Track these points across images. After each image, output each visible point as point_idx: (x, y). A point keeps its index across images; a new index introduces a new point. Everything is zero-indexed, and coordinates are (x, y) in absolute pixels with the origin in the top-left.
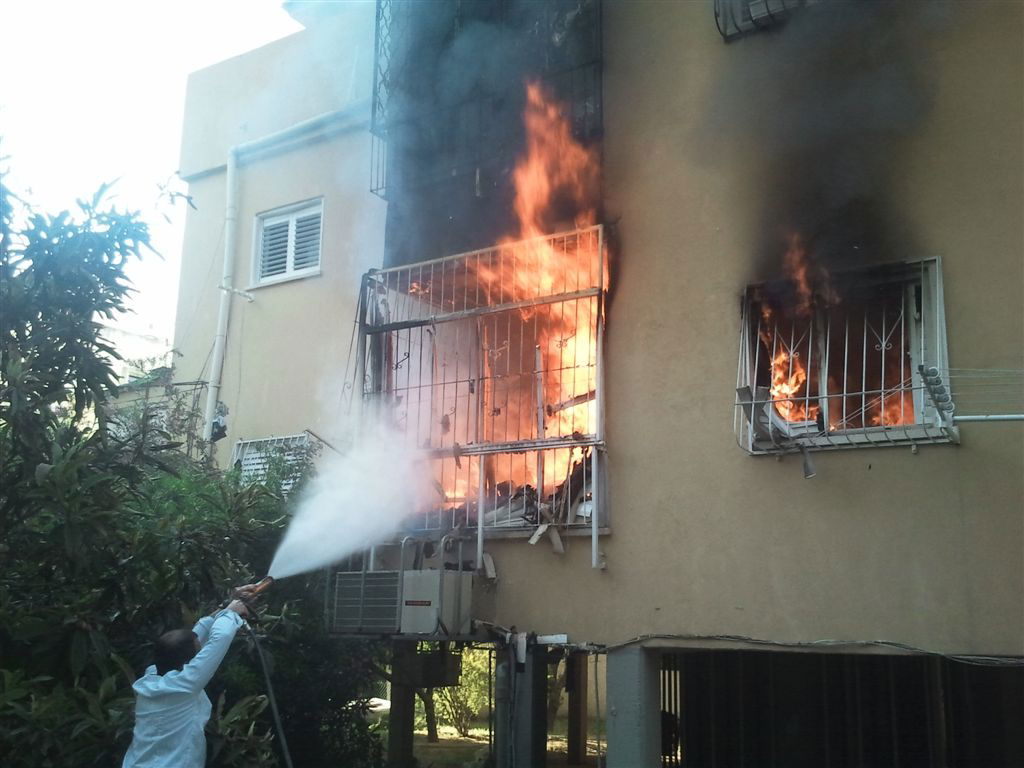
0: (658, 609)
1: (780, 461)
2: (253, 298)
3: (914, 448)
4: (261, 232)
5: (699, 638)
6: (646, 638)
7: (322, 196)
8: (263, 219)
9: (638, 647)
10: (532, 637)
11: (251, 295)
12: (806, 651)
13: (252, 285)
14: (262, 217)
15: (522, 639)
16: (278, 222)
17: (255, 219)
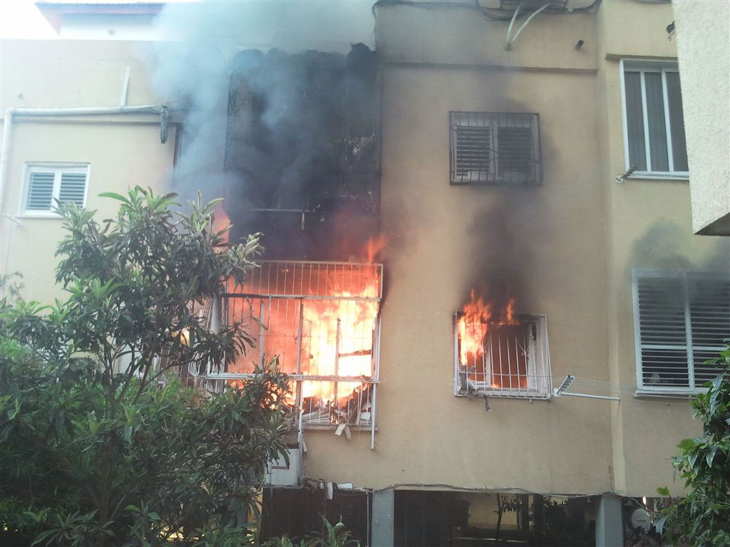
0: (403, 471)
1: (469, 400)
2: (20, 223)
3: (531, 401)
4: (29, 176)
5: (425, 486)
6: (398, 485)
7: (89, 163)
8: (30, 166)
9: (392, 490)
10: (335, 485)
11: (18, 221)
12: (479, 492)
13: (19, 215)
14: (30, 165)
15: (330, 486)
16: (45, 172)
17: (25, 166)
